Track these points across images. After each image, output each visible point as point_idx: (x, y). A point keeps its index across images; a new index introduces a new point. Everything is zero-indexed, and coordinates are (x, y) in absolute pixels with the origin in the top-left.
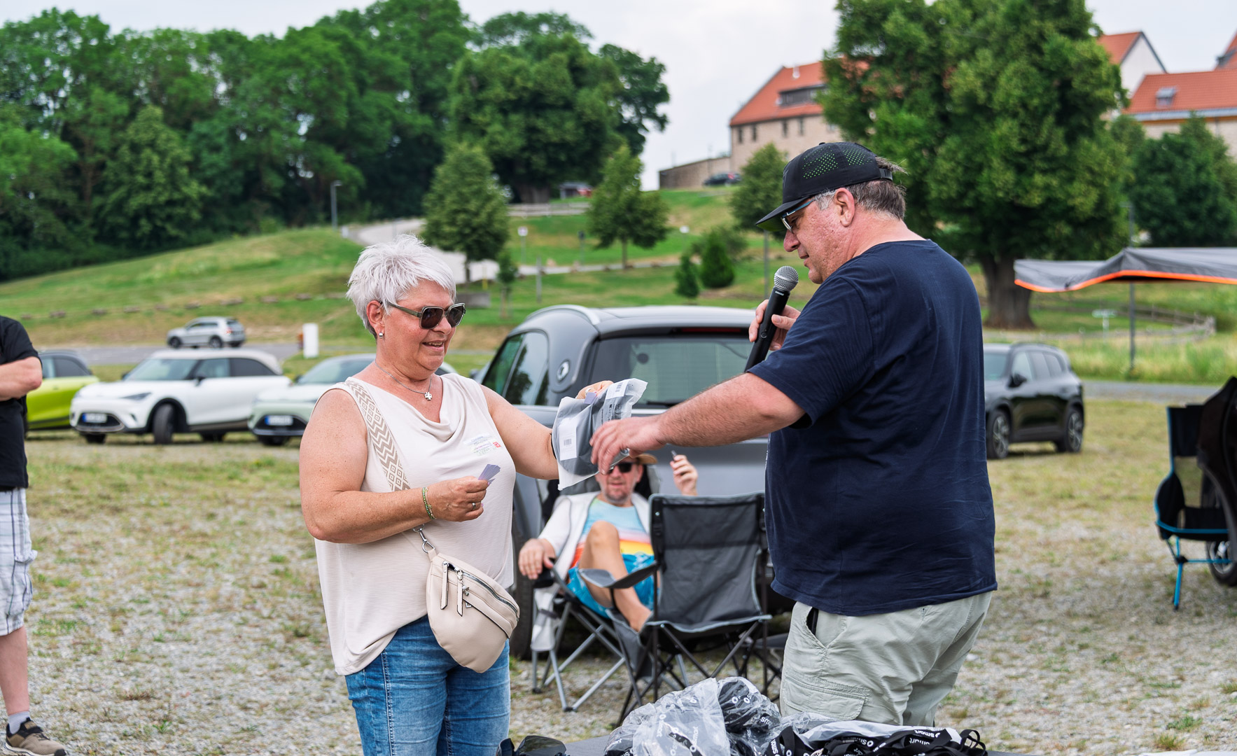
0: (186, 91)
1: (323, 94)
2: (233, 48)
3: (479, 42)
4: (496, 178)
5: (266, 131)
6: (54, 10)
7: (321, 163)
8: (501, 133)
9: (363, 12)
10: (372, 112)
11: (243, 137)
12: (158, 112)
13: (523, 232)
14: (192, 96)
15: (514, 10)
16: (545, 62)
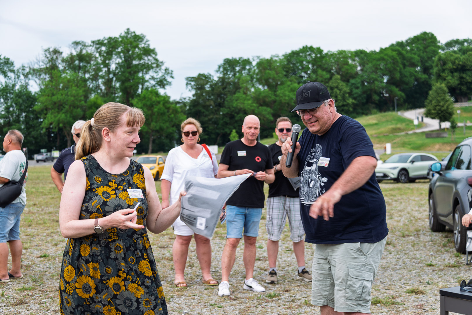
0: (347, 70)
1: (392, 69)
2: (362, 55)
3: (443, 50)
4: (449, 94)
5: (373, 82)
6: (306, 46)
7: (391, 91)
8: (451, 79)
9: (404, 41)
10: (408, 74)
11: (366, 84)
12: (339, 77)
13: (459, 112)
14: (349, 71)
15: (455, 39)
16: (466, 55)
